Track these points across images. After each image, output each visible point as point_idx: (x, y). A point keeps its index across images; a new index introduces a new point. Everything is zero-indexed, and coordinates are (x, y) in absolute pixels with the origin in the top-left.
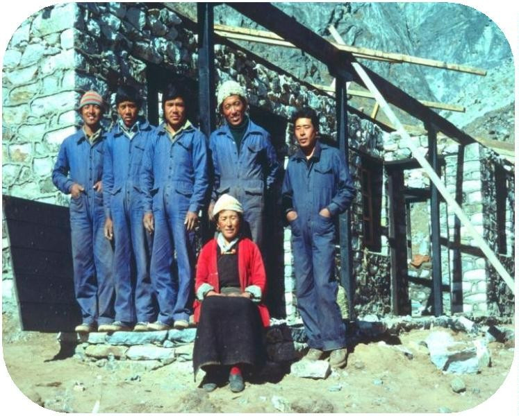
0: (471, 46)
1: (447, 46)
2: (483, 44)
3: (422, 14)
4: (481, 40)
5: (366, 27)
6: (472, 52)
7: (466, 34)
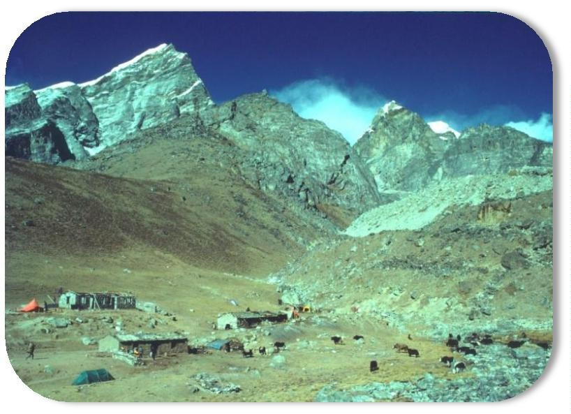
0: (431, 177)
1: (419, 177)
2: (438, 176)
3: (405, 162)
4: (436, 175)
5: (351, 180)
6: (432, 180)
7: (428, 171)
